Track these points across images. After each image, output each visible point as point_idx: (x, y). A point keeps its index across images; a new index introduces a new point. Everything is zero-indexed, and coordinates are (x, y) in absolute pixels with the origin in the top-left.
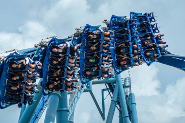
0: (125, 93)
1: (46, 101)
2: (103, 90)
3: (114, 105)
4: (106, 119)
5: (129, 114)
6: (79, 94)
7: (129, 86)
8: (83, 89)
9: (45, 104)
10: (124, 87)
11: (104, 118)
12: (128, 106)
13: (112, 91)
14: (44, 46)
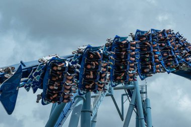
0: (142, 98)
1: (74, 102)
2: (123, 95)
3: (131, 108)
4: (124, 120)
5: (145, 117)
6: (102, 98)
7: (146, 93)
8: (106, 94)
9: (72, 106)
10: (141, 93)
11: (122, 119)
12: (144, 110)
13: (131, 96)
14: (80, 53)
